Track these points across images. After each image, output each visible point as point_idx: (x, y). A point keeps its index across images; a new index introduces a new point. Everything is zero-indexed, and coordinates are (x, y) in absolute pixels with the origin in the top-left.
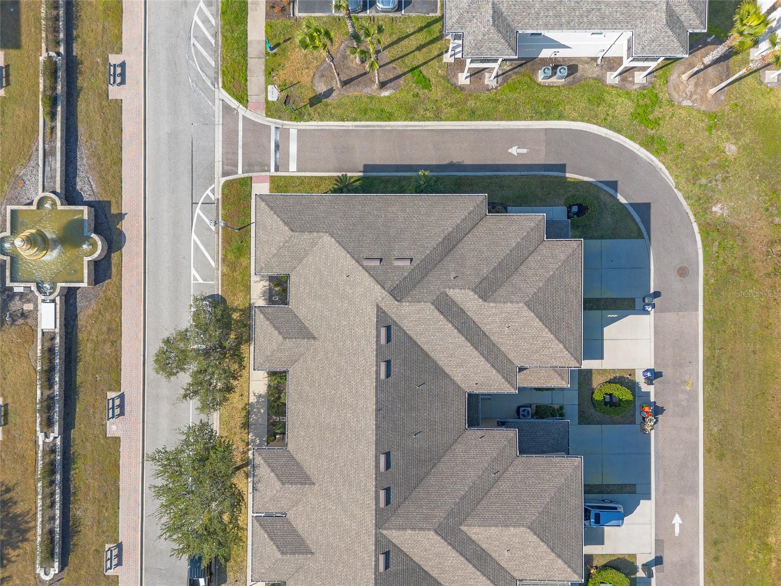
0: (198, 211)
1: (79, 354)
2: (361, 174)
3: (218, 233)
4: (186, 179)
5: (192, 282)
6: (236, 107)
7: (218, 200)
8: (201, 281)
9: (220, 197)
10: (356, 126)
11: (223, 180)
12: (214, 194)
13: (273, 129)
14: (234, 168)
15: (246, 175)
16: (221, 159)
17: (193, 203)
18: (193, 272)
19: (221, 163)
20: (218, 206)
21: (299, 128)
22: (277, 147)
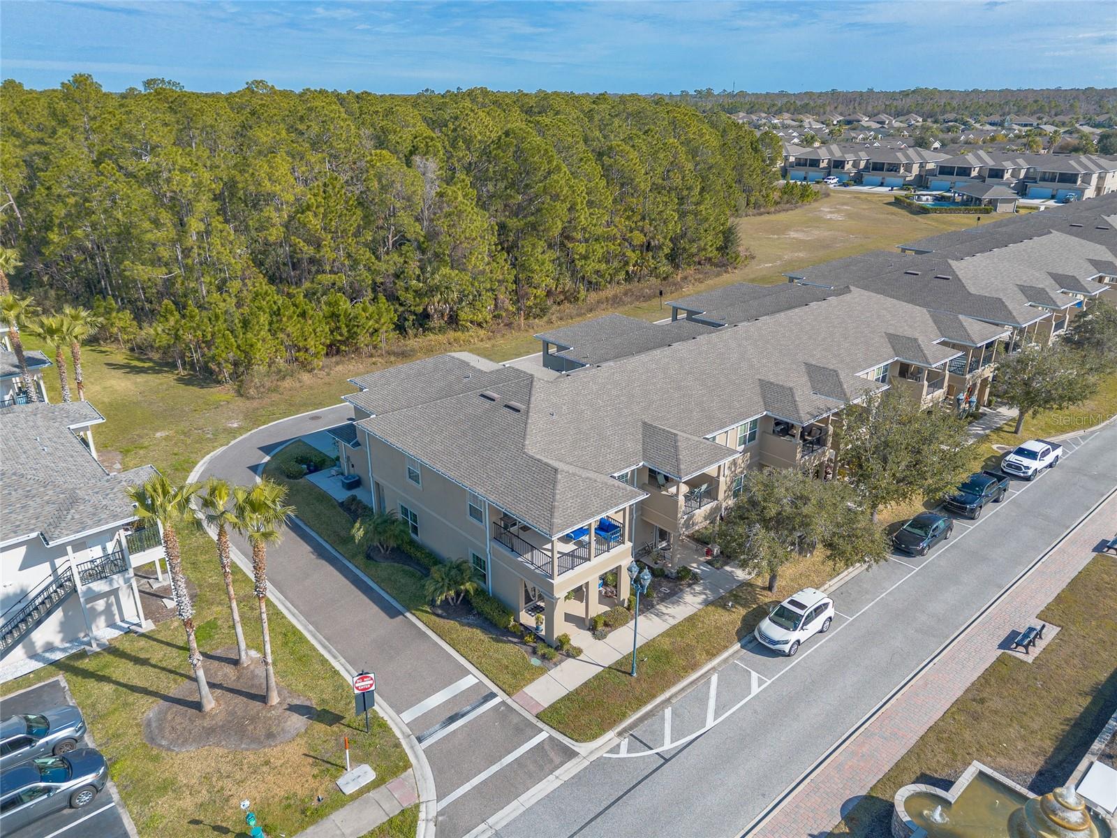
0: (668, 746)
1: (1067, 728)
2: (408, 615)
3: (668, 700)
4: (641, 798)
5: (769, 682)
6: (432, 825)
7: (620, 734)
8: (754, 675)
9: (610, 734)
10: (335, 657)
11: (582, 748)
12: (619, 745)
13: (426, 743)
14: (547, 747)
15: (540, 724)
16: (550, 777)
17: (667, 761)
18: (755, 690)
19: (557, 773)
20: (632, 727)
21: (393, 714)
22: (452, 719)
